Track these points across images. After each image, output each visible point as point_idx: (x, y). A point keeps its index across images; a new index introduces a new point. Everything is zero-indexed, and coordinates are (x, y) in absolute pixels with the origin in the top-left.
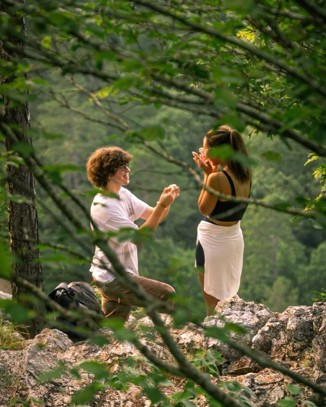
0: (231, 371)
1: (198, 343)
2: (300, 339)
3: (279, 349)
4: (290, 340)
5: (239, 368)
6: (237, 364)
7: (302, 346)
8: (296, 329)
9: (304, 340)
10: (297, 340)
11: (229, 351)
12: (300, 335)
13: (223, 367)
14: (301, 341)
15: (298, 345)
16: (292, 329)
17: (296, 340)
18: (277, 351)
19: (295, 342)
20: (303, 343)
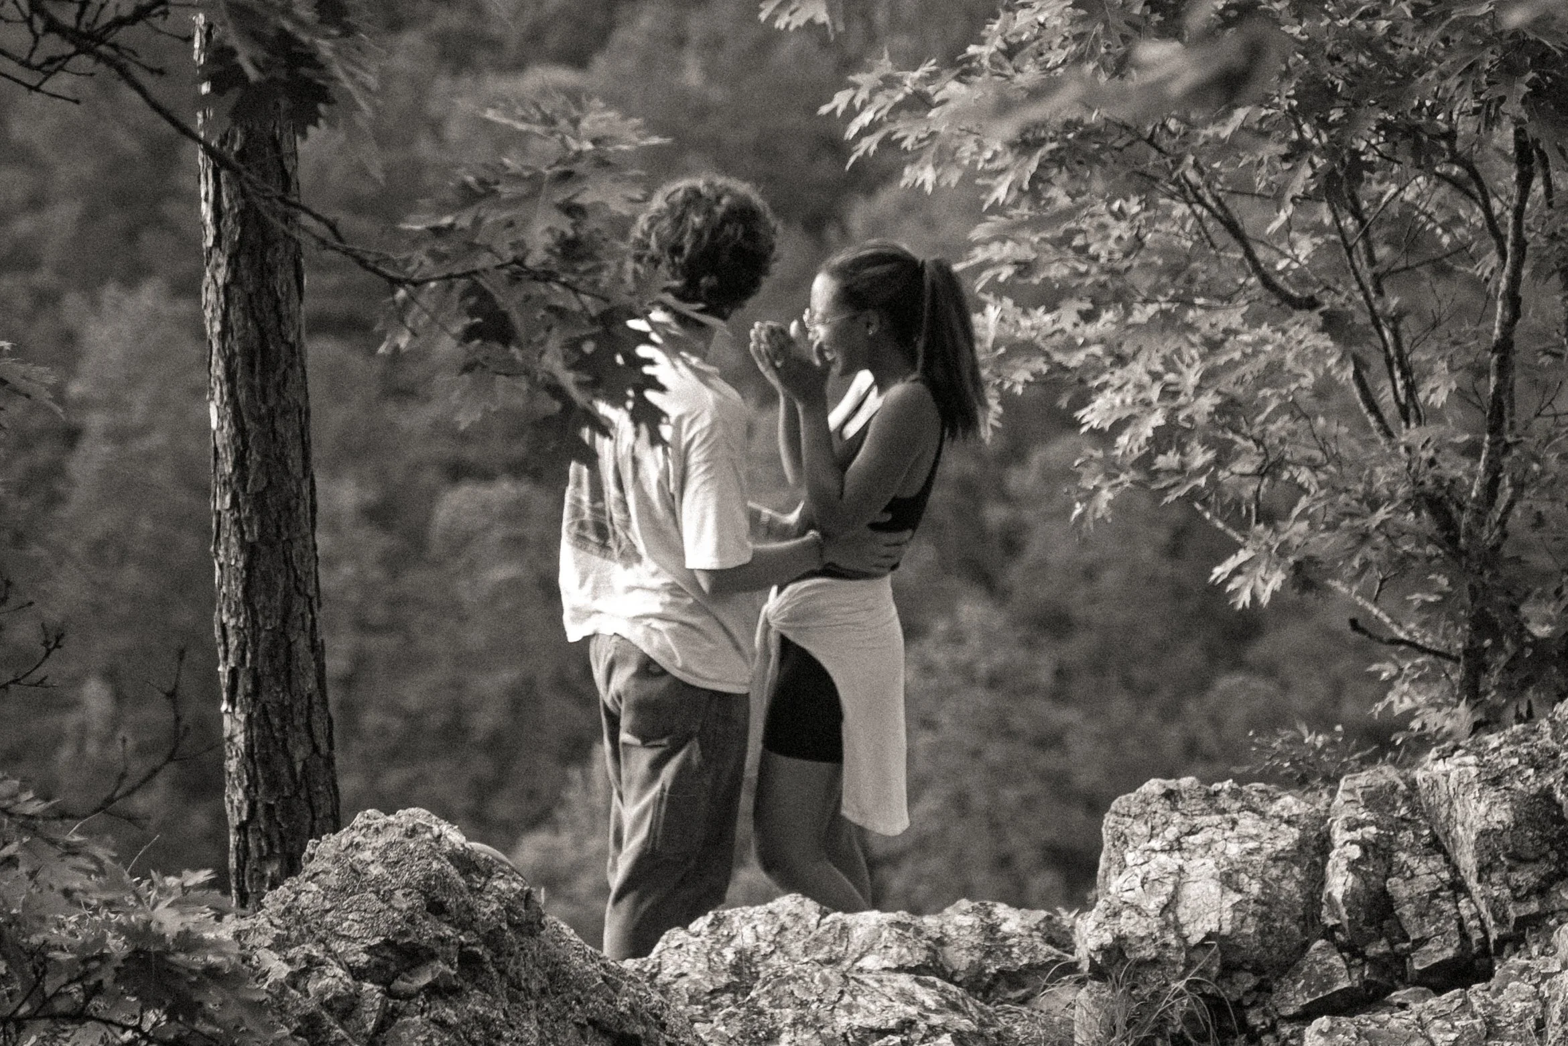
0: (1291, 1011)
1: (1142, 939)
2: (1532, 855)
3: (1428, 908)
4: (1489, 865)
5: (1315, 994)
6: (1299, 986)
7: (1543, 878)
8: (1517, 825)
9: (1545, 855)
10: (1519, 860)
11: (1263, 944)
12: (1532, 840)
13: (1247, 1002)
14: (1536, 861)
15: (1525, 877)
16: (1500, 827)
17: (1514, 863)
18: (1421, 915)
19: (1511, 869)
20: (1544, 868)
